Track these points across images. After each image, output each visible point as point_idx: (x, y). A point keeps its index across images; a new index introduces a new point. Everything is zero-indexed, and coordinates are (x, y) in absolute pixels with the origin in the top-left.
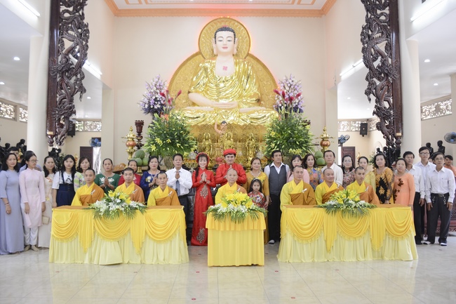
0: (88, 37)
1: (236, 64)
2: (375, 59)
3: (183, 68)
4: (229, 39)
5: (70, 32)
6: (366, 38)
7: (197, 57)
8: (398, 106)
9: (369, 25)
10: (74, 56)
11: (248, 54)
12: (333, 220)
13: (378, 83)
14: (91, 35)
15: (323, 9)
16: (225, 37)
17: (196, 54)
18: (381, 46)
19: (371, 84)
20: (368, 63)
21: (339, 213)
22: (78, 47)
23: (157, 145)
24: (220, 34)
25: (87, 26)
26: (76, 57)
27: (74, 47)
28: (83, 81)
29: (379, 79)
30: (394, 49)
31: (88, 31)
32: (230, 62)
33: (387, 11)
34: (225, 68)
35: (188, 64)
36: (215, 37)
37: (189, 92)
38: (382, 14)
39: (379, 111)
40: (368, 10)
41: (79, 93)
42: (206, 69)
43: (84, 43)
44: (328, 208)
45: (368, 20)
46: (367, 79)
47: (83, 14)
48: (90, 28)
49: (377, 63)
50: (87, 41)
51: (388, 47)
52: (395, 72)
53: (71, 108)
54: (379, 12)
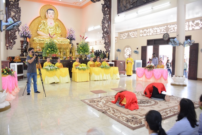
0: (21, 12)
1: (55, 22)
2: (105, 29)
3: (34, 21)
4: (53, 13)
5: (13, 9)
6: (103, 23)
7: (39, 18)
8: (110, 42)
9: (104, 19)
10: (15, 19)
11: (57, 19)
12: (103, 70)
13: (105, 35)
14: (22, 11)
15: (82, 7)
16: (51, 13)
17: (39, 17)
18: (107, 25)
19: (104, 35)
20: (103, 30)
21: (104, 68)
22: (17, 15)
23: (49, 51)
24: (49, 11)
25: (20, 8)
26: (17, 19)
27: (15, 15)
28: (19, 28)
29: (105, 34)
30: (109, 26)
31: (20, 10)
32: (53, 21)
33: (108, 16)
34: (51, 23)
35: (36, 20)
36: (47, 12)
37: (37, 31)
38: (107, 16)
39: (105, 43)
40: (104, 15)
41: (18, 32)
42: (44, 23)
43: (19, 14)
44: (102, 67)
45: (104, 18)
46: (103, 34)
47: (18, 3)
48: (21, 9)
49: (105, 30)
50: (20, 14)
51: (108, 26)
52: (109, 33)
53: (15, 37)
54: (106, 16)
